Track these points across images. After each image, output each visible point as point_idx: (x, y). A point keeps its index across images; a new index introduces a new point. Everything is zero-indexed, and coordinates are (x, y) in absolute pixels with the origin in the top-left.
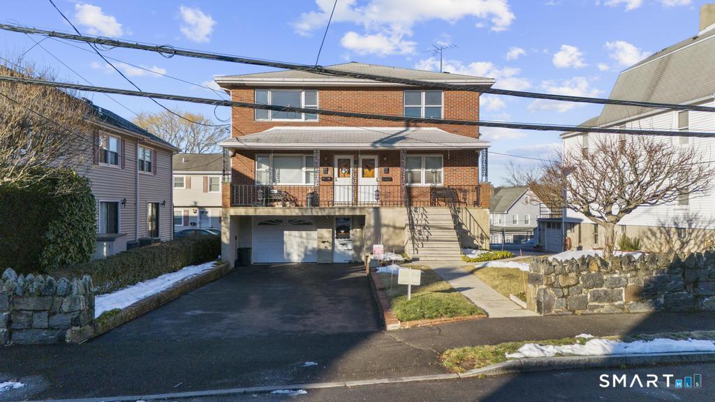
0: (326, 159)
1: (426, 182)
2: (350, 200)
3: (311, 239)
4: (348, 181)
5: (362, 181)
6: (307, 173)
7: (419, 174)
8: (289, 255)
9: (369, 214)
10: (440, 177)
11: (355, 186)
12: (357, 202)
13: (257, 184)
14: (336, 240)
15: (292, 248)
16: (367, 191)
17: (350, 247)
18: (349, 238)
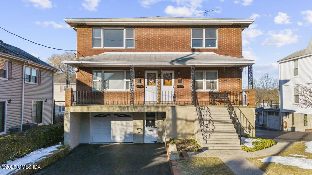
0: (139, 73)
1: (207, 88)
2: (155, 100)
3: (129, 126)
4: (154, 88)
5: (163, 88)
6: (127, 83)
7: (202, 83)
8: (114, 137)
9: (169, 111)
10: (215, 86)
11: (159, 91)
12: (160, 101)
13: (93, 90)
14: (146, 127)
15: (116, 132)
16: (167, 94)
17: (155, 132)
18: (154, 125)
